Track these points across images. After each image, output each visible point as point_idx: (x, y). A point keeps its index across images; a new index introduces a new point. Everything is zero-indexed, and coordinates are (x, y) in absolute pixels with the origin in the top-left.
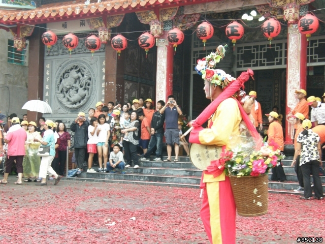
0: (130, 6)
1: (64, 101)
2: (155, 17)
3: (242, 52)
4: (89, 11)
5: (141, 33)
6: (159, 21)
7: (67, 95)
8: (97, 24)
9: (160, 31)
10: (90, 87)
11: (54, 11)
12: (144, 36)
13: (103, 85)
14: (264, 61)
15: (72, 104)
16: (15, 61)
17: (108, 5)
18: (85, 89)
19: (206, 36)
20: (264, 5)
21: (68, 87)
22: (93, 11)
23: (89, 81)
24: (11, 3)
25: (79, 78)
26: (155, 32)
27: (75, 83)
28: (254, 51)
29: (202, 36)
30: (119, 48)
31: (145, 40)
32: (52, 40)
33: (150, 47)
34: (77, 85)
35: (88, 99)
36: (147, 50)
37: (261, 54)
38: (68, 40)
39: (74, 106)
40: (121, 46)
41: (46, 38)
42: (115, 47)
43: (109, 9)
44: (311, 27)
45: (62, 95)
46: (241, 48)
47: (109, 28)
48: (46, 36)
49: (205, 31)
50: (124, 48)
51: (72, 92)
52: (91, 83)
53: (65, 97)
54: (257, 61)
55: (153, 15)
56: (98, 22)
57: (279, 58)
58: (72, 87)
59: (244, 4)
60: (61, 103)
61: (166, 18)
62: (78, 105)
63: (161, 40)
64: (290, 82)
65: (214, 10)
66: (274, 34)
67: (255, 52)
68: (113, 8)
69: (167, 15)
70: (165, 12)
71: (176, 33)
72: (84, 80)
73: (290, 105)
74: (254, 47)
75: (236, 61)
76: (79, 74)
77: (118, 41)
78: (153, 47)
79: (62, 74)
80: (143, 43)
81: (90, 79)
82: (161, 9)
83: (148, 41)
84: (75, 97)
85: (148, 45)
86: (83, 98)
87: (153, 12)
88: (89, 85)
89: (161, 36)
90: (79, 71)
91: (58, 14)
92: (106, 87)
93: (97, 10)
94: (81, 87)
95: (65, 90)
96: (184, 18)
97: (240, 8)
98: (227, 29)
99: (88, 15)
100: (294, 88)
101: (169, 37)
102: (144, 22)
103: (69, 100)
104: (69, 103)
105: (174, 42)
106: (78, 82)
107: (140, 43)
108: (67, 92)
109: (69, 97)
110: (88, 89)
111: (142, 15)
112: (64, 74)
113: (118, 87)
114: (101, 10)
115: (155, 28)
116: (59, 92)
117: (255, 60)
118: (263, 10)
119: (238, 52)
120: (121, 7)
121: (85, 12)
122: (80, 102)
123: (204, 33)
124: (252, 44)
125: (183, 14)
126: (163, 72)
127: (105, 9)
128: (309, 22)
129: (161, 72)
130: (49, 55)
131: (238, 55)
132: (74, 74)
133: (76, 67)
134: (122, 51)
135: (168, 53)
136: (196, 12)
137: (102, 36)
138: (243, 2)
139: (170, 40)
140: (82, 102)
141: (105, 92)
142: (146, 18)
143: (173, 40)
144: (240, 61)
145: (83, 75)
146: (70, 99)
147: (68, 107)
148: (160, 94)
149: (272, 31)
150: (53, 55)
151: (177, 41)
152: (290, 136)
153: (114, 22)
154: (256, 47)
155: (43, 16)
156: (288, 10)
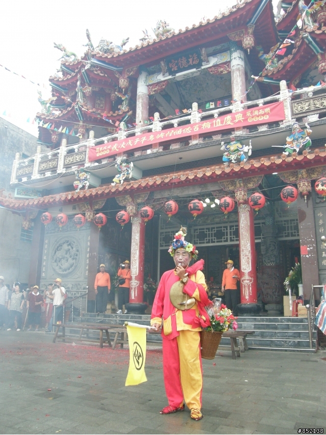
0: (110, 191)
1: (57, 268)
2: (130, 200)
3: (197, 232)
4: (79, 196)
5: (119, 211)
6: (134, 203)
7: (59, 264)
8: (85, 207)
9: (134, 211)
10: (77, 257)
11: (52, 198)
12: (120, 214)
13: (88, 255)
14: (214, 239)
15: (63, 271)
16: (26, 240)
17: (94, 191)
18: (73, 259)
19: (172, 211)
20: (217, 190)
21: (60, 257)
22: (81, 196)
23: (77, 253)
24: (23, 195)
25: (69, 250)
26: (130, 212)
27: (66, 254)
28: (206, 231)
29: (169, 211)
30: (100, 223)
31: (122, 217)
32: (48, 219)
33: (126, 222)
34: (68, 256)
35: (76, 266)
36: (123, 225)
37: (212, 234)
38: (60, 218)
39: (65, 272)
40: (102, 222)
41: (44, 218)
42: (97, 223)
43: (93, 194)
44: (260, 202)
45: (55, 264)
46: (197, 230)
47: (94, 210)
48: (44, 216)
49: (171, 207)
50: (104, 224)
51: (63, 261)
52: (78, 254)
53: (58, 265)
54: (209, 240)
55: (129, 198)
56: (86, 205)
57: (225, 237)
58: (63, 258)
59: (202, 190)
60: (54, 270)
61: (139, 201)
62: (67, 272)
63: (136, 219)
64: (243, 251)
65: (178, 195)
66: (229, 209)
67: (208, 233)
68: (97, 193)
69: (140, 199)
70: (139, 196)
71: (147, 210)
72: (73, 251)
73: (243, 269)
74: (207, 229)
75: (193, 240)
76: (70, 247)
77: (99, 218)
78: (128, 223)
79: (56, 247)
80: (120, 219)
81: (78, 251)
82: (135, 194)
83: (124, 217)
84: (65, 265)
85: (124, 220)
86: (72, 266)
87: (129, 196)
88: (77, 255)
89: (135, 215)
90: (70, 245)
91: (55, 200)
92: (90, 257)
93: (85, 195)
94: (71, 257)
95: (58, 259)
96: (154, 201)
97: (198, 193)
98: (190, 205)
99: (77, 199)
100: (246, 256)
101: (141, 214)
102: (121, 204)
103: (60, 268)
104: (61, 270)
105: (146, 217)
106: (68, 254)
107: (117, 219)
108: (59, 261)
109: (60, 265)
110: (76, 259)
111: (120, 199)
112: (58, 247)
113: (99, 257)
114: (87, 195)
115: (131, 208)
116: (54, 261)
117: (208, 238)
118: (217, 194)
119: (195, 232)
120: (103, 192)
121: (75, 197)
122: (69, 269)
123: (171, 208)
124: (205, 227)
125: (153, 198)
126: (137, 244)
127: (91, 194)
128: (258, 198)
129: (134, 244)
130: (48, 233)
131: (195, 235)
132: (65, 247)
133: (68, 242)
134: (102, 226)
135: (140, 228)
136: (164, 197)
137: (88, 216)
138: (201, 189)
139: (142, 216)
140: (71, 270)
141: (89, 261)
142: (123, 201)
143: (144, 215)
144: (196, 239)
145: (72, 248)
146: (62, 267)
147: (60, 274)
148: (134, 262)
149: (228, 206)
150: (51, 233)
151: (148, 217)
152: (245, 296)
153: (98, 205)
154: (208, 229)
155: (44, 201)
156: (239, 193)
